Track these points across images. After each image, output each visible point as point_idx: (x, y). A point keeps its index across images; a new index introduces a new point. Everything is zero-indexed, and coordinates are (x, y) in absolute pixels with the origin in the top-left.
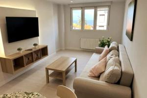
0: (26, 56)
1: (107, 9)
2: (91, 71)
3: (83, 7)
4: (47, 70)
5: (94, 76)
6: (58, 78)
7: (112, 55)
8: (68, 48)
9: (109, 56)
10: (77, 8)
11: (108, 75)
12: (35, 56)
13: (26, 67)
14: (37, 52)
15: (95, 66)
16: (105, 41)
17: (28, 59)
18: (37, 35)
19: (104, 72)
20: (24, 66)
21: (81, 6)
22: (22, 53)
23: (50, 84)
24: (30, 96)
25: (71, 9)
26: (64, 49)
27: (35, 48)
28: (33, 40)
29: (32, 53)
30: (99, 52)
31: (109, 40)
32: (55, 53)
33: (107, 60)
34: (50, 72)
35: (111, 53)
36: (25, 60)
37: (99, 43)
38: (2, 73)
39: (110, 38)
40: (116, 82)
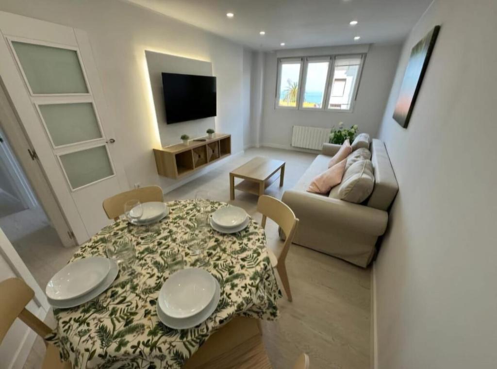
0: (196, 150)
1: (357, 62)
2: (314, 184)
3: (305, 56)
4: (232, 176)
5: (318, 191)
6: (251, 192)
7: (357, 157)
8: (266, 144)
9: (351, 158)
10: (290, 59)
11: (348, 187)
12: (209, 152)
13: (195, 169)
14: (213, 144)
15: (320, 175)
16: (343, 133)
17: (199, 156)
18: (213, 114)
19: (339, 184)
20: (193, 169)
21: (301, 54)
22: (189, 144)
23: (236, 201)
24: (216, 205)
25: (280, 61)
26: (258, 145)
27: (210, 138)
28: (207, 123)
29: (204, 147)
30: (330, 153)
31: (353, 130)
32: (243, 151)
33: (347, 165)
34: (238, 181)
35: (356, 153)
36: (195, 159)
37: (332, 135)
38: (158, 175)
39: (355, 126)
40: (362, 201)
